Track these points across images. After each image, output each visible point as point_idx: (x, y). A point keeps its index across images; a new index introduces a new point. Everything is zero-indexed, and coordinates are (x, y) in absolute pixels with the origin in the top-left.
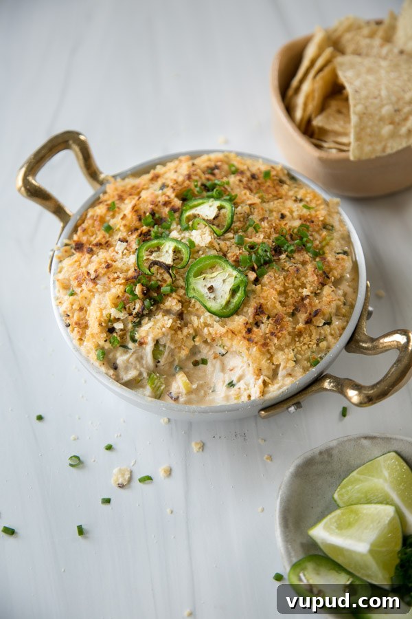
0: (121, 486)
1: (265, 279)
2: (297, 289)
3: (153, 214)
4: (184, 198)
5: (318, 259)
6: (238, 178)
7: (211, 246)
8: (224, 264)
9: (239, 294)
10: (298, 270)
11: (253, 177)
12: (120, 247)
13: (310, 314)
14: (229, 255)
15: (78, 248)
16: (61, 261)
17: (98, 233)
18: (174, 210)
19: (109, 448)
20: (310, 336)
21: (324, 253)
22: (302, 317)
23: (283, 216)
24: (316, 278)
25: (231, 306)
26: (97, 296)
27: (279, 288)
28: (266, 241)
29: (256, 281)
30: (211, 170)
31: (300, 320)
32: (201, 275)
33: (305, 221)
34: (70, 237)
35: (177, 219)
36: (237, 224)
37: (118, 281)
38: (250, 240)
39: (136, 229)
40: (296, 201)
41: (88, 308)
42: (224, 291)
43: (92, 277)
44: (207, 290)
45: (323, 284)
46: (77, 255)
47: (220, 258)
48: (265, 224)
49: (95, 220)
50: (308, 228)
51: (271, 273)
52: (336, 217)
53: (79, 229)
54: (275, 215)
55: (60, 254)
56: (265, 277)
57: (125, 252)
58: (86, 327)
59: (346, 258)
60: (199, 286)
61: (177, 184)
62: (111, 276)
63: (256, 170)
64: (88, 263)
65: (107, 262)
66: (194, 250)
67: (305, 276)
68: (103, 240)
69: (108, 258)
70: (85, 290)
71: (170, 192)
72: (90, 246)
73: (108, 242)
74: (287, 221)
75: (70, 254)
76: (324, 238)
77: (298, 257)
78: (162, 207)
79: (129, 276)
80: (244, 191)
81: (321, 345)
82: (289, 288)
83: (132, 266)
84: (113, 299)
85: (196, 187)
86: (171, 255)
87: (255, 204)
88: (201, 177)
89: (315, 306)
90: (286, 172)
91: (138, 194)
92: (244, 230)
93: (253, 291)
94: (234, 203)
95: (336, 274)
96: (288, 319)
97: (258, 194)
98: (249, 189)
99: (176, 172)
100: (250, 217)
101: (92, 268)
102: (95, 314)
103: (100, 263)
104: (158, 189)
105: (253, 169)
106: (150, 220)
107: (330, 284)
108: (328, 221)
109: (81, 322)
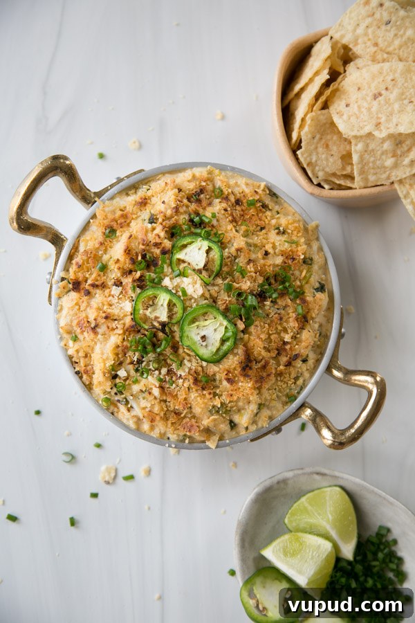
0: (108, 483)
1: (252, 329)
2: (279, 334)
3: (144, 257)
4: (173, 233)
5: (298, 302)
6: (224, 205)
7: (203, 295)
8: (215, 313)
9: (228, 344)
10: (281, 318)
11: (238, 202)
12: (116, 291)
13: (290, 358)
14: (219, 302)
15: (75, 288)
16: (60, 297)
17: (93, 270)
18: (164, 252)
19: (99, 446)
20: (290, 375)
21: (304, 293)
22: (284, 360)
23: (267, 253)
24: (297, 325)
25: (221, 353)
26: (98, 344)
27: (263, 336)
28: (252, 284)
29: (245, 331)
30: (196, 196)
31: (282, 362)
32: (194, 323)
33: (287, 257)
34: (66, 269)
35: (168, 261)
36: (225, 269)
37: (116, 331)
38: (237, 285)
39: (130, 272)
40: (278, 234)
41: (92, 355)
42: (215, 339)
43: (93, 326)
44: (199, 339)
45: (302, 328)
46: (73, 295)
47: (212, 307)
48: (251, 268)
49: (90, 257)
50: (289, 267)
51: (257, 323)
52: (315, 246)
53: (74, 262)
54: (260, 255)
55: (59, 291)
56: (253, 327)
57: (121, 296)
58: (94, 373)
59: (322, 298)
60: (193, 334)
61: (166, 218)
62: (109, 325)
63: (240, 193)
64: (87, 306)
65: (105, 312)
66: (184, 297)
67: (287, 321)
68: (99, 278)
69: (106, 303)
70: (87, 339)
71: (159, 230)
72: (87, 287)
73: (103, 283)
74: (270, 261)
75: (68, 289)
76: (305, 276)
77: (281, 302)
78: (153, 247)
79: (127, 325)
80: (230, 227)
81: (298, 383)
82: (273, 334)
83: (129, 313)
84: (114, 349)
85: (184, 224)
86: (166, 310)
87: (242, 249)
88: (187, 207)
89: (295, 350)
90: (268, 192)
91: (128, 225)
92: (230, 273)
93: (242, 339)
94: (222, 243)
95: (314, 315)
96: (272, 361)
97: (243, 228)
98: (234, 221)
99: (163, 202)
100: (236, 261)
101: (92, 315)
102: (99, 365)
103: (99, 309)
104: (147, 221)
105: (237, 190)
106: (143, 264)
107: (308, 327)
108: (307, 256)
109: (89, 368)
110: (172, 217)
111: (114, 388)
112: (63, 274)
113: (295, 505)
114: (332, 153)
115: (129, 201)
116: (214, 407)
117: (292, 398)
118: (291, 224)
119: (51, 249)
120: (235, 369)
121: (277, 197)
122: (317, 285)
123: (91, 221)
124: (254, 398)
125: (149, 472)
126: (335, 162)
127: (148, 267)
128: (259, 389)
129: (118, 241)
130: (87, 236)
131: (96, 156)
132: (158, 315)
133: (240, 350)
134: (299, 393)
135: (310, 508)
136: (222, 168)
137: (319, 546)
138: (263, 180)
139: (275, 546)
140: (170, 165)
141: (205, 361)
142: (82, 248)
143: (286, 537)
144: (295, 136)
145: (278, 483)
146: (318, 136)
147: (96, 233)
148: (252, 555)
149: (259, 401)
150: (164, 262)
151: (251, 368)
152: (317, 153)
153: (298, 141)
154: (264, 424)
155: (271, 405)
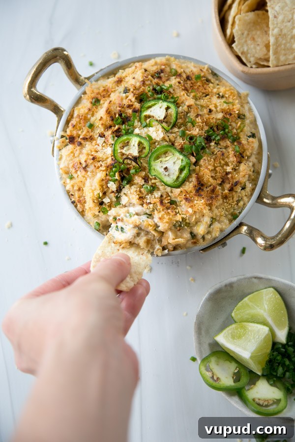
1: (202, 162)
2: (222, 167)
3: (120, 115)
4: (141, 99)
5: (235, 144)
6: (178, 80)
7: (164, 139)
8: (173, 151)
9: (185, 172)
10: (223, 154)
11: (188, 78)
12: (100, 141)
13: (232, 185)
14: (176, 144)
15: (71, 141)
16: (60, 150)
17: (84, 128)
18: (135, 111)
20: (233, 199)
21: (239, 138)
22: (227, 186)
23: (210, 111)
24: (235, 159)
25: (180, 180)
26: (88, 180)
27: (211, 167)
28: (200, 132)
29: (196, 164)
30: (158, 74)
31: (226, 188)
32: (158, 159)
33: (226, 114)
34: (65, 130)
35: (138, 117)
36: (180, 121)
37: (101, 168)
38: (189, 133)
39: (110, 127)
40: (218, 97)
41: (84, 189)
42: (175, 169)
43: (84, 166)
44: (163, 170)
45: (240, 162)
46: (70, 146)
47: (170, 146)
48: (199, 120)
49: (81, 119)
50: (228, 119)
51: (205, 158)
52: (246, 107)
53: (70, 124)
54: (206, 111)
55: (59, 145)
56: (202, 160)
57: (104, 144)
58: (85, 202)
59: (255, 142)
60: (158, 167)
61: (135, 88)
62: (96, 165)
63: (190, 72)
64: (79, 154)
65: (92, 155)
66: (152, 142)
67: (228, 157)
68: (88, 134)
69: (93, 150)
70: (80, 176)
71: (131, 96)
72: (79, 140)
73: (91, 136)
74: (213, 115)
75: (66, 144)
76: (240, 127)
77: (223, 143)
78: (127, 109)
79: (108, 164)
80: (183, 93)
81: (239, 204)
82: (218, 167)
83: (110, 156)
84: (99, 182)
85: (149, 91)
86: (137, 148)
87: (191, 105)
88: (151, 81)
89: (235, 178)
90: (210, 71)
91: (109, 96)
92: (184, 124)
93: (194, 170)
94: (177, 104)
95: (248, 154)
96: (218, 187)
97: (192, 94)
98: (186, 89)
99: (134, 78)
100: (188, 115)
101: (83, 159)
102: (89, 194)
103: (88, 155)
104: (122, 92)
105: (188, 71)
106: (120, 120)
107: (244, 162)
108: (241, 113)
109: (81, 199)
110: (140, 87)
111: (101, 212)
112: (63, 133)
113: (240, 303)
114: (258, 43)
115: (110, 82)
116: (177, 222)
117: (235, 217)
118: (228, 91)
119: (53, 117)
120: (191, 192)
121: (217, 76)
122: (250, 134)
123: (82, 96)
124: (206, 211)
126: (261, 50)
127: (123, 123)
128: (210, 205)
129: (101, 108)
130: (80, 106)
131: (87, 64)
132: (131, 153)
133: (194, 179)
134: (240, 213)
135: (250, 304)
136: (177, 57)
137: (258, 331)
138: (206, 64)
139: (225, 333)
140: (139, 57)
141: (169, 186)
142: (75, 115)
143: (234, 326)
144: (228, 32)
145: (226, 286)
146: (246, 33)
147: (86, 104)
148: (207, 341)
149: (211, 215)
150: (135, 117)
151: (202, 190)
152: (247, 45)
153: (232, 37)
154: (216, 234)
155: (221, 219)
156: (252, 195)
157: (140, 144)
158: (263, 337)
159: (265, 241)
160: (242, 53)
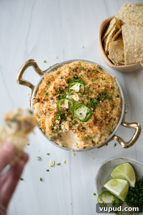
0: (52, 166)
1: (96, 110)
2: (105, 111)
3: (60, 89)
4: (69, 81)
5: (111, 101)
6: (85, 72)
7: (79, 100)
8: (83, 105)
9: (89, 115)
10: (105, 106)
11: (89, 71)
12: (51, 101)
13: (110, 119)
14: (85, 102)
15: (38, 101)
16: (33, 105)
17: (44, 95)
18: (66, 88)
19: (48, 154)
20: (110, 125)
21: (112, 98)
22: (108, 120)
23: (99, 86)
24: (111, 108)
25: (87, 118)
26: (47, 119)
27: (100, 112)
28: (95, 96)
29: (94, 111)
30: (75, 70)
32: (77, 109)
33: (106, 87)
34: (35, 96)
35: (67, 90)
36: (86, 91)
37: (52, 114)
38: (90, 97)
39: (56, 95)
40: (102, 80)
41: (45, 122)
42: (84, 114)
43: (44, 113)
44: (79, 114)
45: (113, 109)
46: (38, 103)
48: (94, 91)
49: (43, 91)
50: (107, 90)
51: (97, 108)
52: (115, 83)
53: (37, 93)
54: (97, 86)
55: (33, 102)
56: (96, 109)
57: (53, 103)
58: (46, 128)
59: (119, 99)
60: (77, 113)
61: (66, 77)
62: (50, 112)
63: (89, 68)
64: (42, 107)
65: (48, 108)
66: (74, 102)
67: (107, 107)
68: (46, 98)
69: (48, 105)
70: (43, 117)
71: (64, 81)
72: (42, 101)
73: (47, 99)
74: (101, 88)
75: (36, 102)
76: (112, 93)
77: (105, 101)
78: (62, 86)
79: (55, 112)
80: (87, 78)
81: (113, 127)
82: (103, 111)
83: (56, 108)
84: (52, 120)
85: (72, 78)
86: (68, 105)
87: (91, 85)
88: (73, 73)
89: (111, 116)
90: (99, 67)
91: (54, 80)
92: (88, 93)
93: (93, 114)
94: (84, 84)
95: (116, 105)
96: (104, 120)
97: (91, 79)
98: (88, 76)
99: (65, 72)
100: (90, 89)
101: (44, 109)
102: (47, 125)
103: (46, 107)
104: (60, 78)
105: (88, 67)
106: (60, 92)
107: (115, 109)
108: (113, 86)
109: (44, 127)
110: (68, 76)
111: (53, 133)
112: (34, 97)
113: (114, 170)
114: (119, 54)
115: (54, 73)
116: (85, 137)
117: (111, 133)
118: (106, 77)
119: (30, 90)
120: (92, 123)
121: (102, 69)
122: (117, 96)
123: (42, 80)
124: (98, 132)
125: (65, 162)
126: (120, 57)
127: (61, 93)
128: (100, 129)
129: (51, 86)
130: (42, 85)
131: (43, 62)
132: (65, 107)
133: (93, 117)
134: (113, 131)
135: (119, 170)
136: (84, 61)
137: (123, 183)
138: (97, 64)
139: (108, 184)
140: (67, 61)
141: (82, 121)
142: (40, 89)
143: (112, 180)
144: (106, 49)
145: (108, 162)
146: (114, 50)
147: (44, 84)
148: (101, 187)
149: (101, 133)
150: (66, 90)
151: (97, 122)
152: (114, 55)
153: (107, 51)
154: (103, 141)
155: (105, 135)
156: (118, 122)
157: (69, 103)
158: (125, 186)
159: (125, 144)
160: (112, 59)
